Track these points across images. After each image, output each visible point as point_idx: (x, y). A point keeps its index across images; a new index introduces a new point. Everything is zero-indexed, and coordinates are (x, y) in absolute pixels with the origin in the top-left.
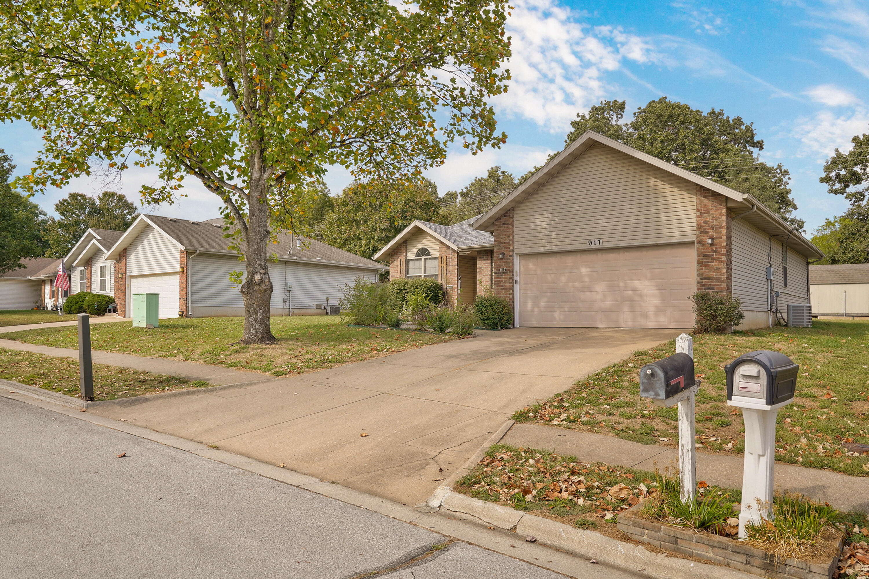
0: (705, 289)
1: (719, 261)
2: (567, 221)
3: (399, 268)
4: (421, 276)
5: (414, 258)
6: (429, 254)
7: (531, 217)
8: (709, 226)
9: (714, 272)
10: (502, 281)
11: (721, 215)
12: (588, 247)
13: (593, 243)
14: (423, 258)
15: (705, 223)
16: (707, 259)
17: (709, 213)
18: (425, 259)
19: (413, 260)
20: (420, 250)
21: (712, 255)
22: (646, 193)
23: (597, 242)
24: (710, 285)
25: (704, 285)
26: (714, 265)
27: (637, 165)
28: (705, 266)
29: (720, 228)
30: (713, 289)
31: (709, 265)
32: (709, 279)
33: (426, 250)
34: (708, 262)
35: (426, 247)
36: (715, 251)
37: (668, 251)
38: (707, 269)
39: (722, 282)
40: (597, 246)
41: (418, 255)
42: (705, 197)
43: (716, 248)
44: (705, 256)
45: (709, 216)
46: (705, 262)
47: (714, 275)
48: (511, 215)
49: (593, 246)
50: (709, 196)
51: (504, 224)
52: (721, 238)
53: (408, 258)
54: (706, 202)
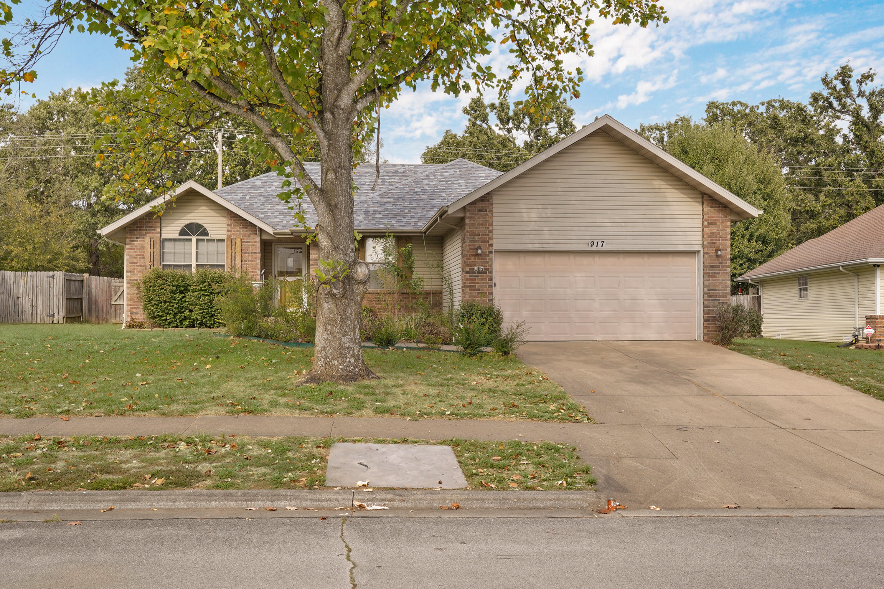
0: (712, 300)
1: (725, 273)
2: (563, 215)
3: (147, 251)
4: (190, 266)
5: (176, 236)
6: (205, 233)
7: (516, 206)
8: (716, 237)
9: (720, 283)
10: (477, 283)
11: (727, 227)
12: (590, 248)
13: (595, 244)
14: (194, 238)
15: (712, 233)
16: (713, 270)
17: (715, 224)
18: (198, 241)
19: (175, 240)
20: (189, 226)
21: (719, 267)
22: (653, 195)
23: (600, 244)
24: (716, 296)
25: (710, 296)
26: (720, 277)
27: (642, 163)
28: (712, 277)
29: (725, 240)
30: (719, 300)
31: (715, 277)
32: (715, 290)
33: (199, 226)
34: (715, 273)
35: (200, 222)
36: (721, 263)
37: (670, 260)
38: (714, 280)
39: (727, 293)
40: (600, 248)
41: (183, 233)
42: (712, 207)
43: (722, 260)
44: (712, 267)
45: (715, 227)
46: (712, 273)
47: (720, 287)
48: (490, 200)
49: (594, 248)
50: (715, 207)
51: (480, 211)
52: (726, 250)
53: (164, 236)
54: (712, 212)
